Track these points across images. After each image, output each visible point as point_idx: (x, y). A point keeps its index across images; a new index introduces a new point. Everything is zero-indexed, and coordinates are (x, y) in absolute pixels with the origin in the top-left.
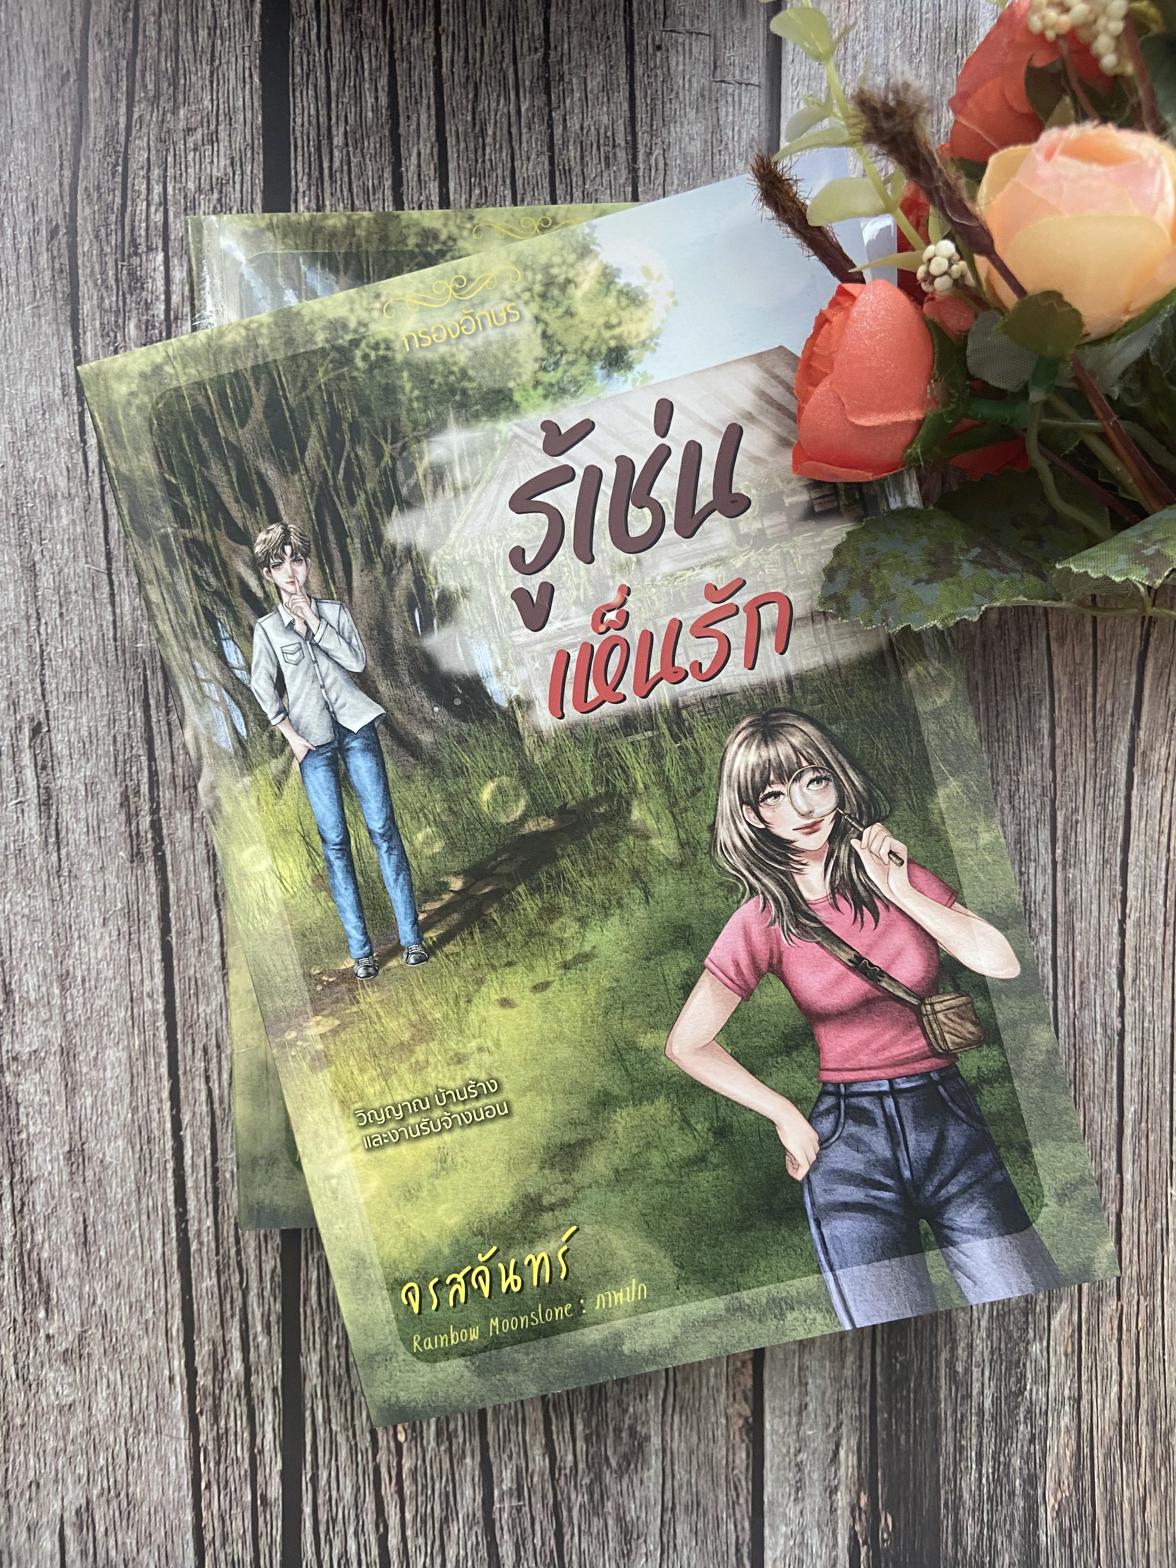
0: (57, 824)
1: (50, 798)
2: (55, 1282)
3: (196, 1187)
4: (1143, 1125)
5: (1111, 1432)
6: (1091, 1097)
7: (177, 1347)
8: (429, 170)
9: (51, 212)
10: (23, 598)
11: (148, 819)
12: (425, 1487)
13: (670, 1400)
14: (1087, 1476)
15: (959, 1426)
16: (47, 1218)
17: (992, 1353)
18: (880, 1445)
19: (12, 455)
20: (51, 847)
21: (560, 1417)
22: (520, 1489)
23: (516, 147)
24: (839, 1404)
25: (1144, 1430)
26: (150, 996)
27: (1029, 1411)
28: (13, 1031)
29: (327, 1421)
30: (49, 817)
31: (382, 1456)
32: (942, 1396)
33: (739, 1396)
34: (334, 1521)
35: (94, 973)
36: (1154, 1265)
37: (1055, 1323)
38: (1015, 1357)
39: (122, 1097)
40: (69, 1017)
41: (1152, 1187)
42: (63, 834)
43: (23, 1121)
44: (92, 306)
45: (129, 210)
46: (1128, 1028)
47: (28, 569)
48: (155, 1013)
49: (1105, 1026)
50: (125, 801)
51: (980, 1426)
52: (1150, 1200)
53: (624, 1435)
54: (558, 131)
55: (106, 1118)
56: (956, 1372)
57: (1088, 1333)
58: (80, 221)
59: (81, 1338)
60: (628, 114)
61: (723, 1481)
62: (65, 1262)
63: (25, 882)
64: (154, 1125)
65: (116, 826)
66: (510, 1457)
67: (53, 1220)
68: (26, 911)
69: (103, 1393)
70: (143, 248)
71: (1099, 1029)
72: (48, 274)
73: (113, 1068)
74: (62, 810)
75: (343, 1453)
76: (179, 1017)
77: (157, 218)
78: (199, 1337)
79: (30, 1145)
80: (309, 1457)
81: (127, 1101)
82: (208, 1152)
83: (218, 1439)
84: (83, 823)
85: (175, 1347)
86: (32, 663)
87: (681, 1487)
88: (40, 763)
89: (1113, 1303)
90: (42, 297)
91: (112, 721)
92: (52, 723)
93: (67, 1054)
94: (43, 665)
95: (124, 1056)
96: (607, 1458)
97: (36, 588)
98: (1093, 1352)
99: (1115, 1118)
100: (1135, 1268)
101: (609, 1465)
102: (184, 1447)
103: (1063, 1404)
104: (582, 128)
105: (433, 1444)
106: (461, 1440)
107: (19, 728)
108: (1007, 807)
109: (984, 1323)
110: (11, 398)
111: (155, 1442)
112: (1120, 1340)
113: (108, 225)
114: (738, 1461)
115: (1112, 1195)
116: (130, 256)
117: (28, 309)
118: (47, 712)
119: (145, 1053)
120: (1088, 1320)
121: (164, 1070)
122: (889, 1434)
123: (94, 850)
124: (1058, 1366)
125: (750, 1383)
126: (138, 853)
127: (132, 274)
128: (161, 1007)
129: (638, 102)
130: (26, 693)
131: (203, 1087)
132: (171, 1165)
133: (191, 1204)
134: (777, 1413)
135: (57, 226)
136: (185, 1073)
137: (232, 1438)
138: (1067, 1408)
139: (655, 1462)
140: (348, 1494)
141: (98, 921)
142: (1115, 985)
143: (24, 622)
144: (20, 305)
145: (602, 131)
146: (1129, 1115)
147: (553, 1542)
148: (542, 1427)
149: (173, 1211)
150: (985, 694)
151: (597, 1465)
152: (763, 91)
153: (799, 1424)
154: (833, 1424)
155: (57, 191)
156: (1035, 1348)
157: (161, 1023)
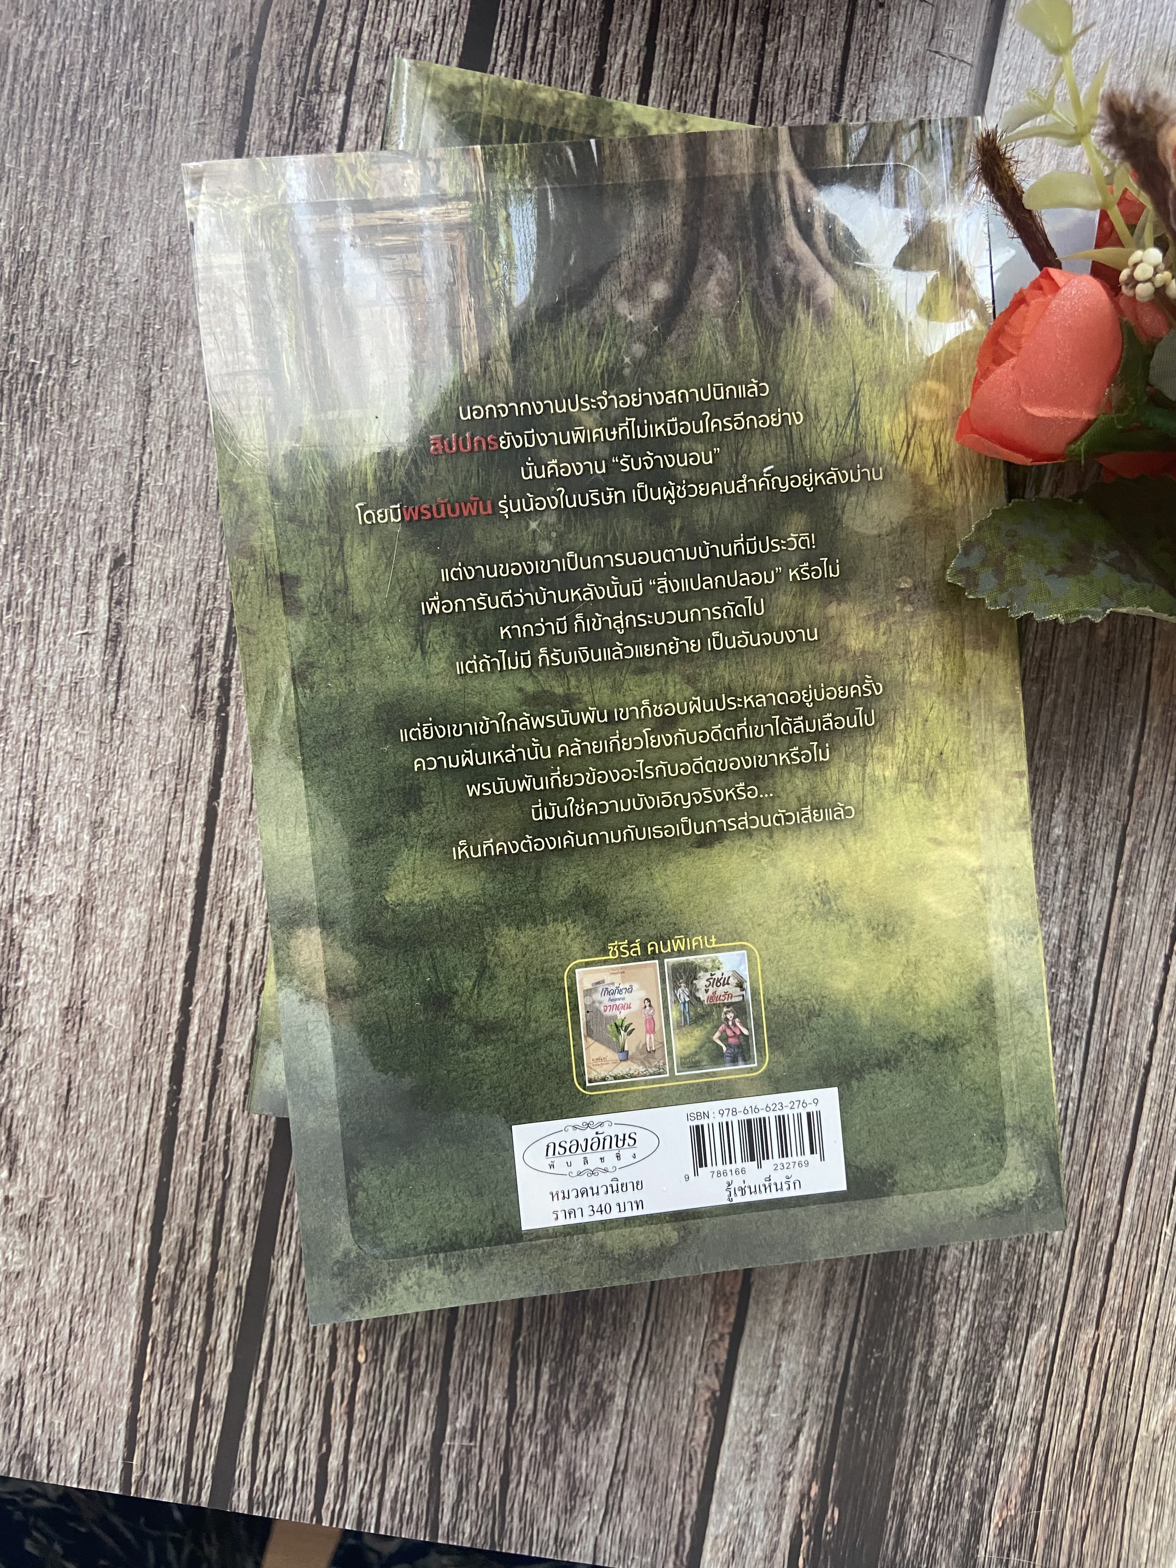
0: (121, 663)
1: (119, 633)
2: (25, 1142)
3: (196, 1067)
4: (1152, 1161)
5: (1065, 1458)
6: (1108, 1126)
7: (144, 1230)
8: (633, 73)
9: (237, 29)
10: (131, 422)
11: (218, 676)
12: (376, 1412)
13: (642, 1363)
14: (1035, 1498)
15: (922, 1428)
16: (29, 1074)
17: (966, 1362)
18: (840, 1438)
19: (148, 271)
20: (110, 686)
21: (527, 1363)
22: (473, 1430)
23: (724, 69)
24: (808, 1391)
25: (1098, 1460)
26: (185, 860)
27: (991, 1426)
28: (31, 871)
29: (288, 1329)
30: (114, 655)
31: (338, 1374)
32: (910, 1398)
33: (711, 1368)
34: (277, 1434)
35: (129, 826)
36: (1136, 1300)
37: (1032, 1343)
38: (988, 1370)
39: (135, 959)
40: (94, 867)
41: (1149, 1222)
42: (126, 675)
43: (24, 967)
44: (261, 135)
45: (319, 45)
46: (1155, 1062)
47: (143, 393)
48: (186, 878)
49: (1133, 1057)
50: (197, 654)
51: (941, 1433)
52: (1145, 1235)
53: (590, 1391)
54: (768, 62)
55: (113, 979)
56: (928, 1377)
57: (1062, 1358)
58: (265, 45)
59: (42, 1205)
60: (839, 62)
61: (679, 1452)
62: (39, 1124)
63: (75, 716)
64: (163, 994)
65: (183, 678)
66: (469, 1396)
67: (35, 1077)
68: (71, 748)
69: (55, 1265)
70: (325, 87)
71: (1127, 1060)
72: (221, 92)
73: (131, 929)
74: (130, 650)
75: (299, 1365)
76: (211, 888)
77: (347, 60)
78: (169, 1223)
79: (26, 994)
80: (261, 1364)
81: (139, 965)
82: (215, 1032)
83: (170, 1331)
84: (148, 668)
85: (142, 1229)
86: (128, 491)
87: (636, 1452)
88: (115, 596)
89: (1091, 1332)
90: (210, 114)
91: (200, 569)
92: (137, 558)
93: (85, 906)
94: (139, 495)
95: (145, 918)
96: (567, 1412)
97: (147, 415)
98: (1063, 1378)
99: (1126, 1149)
100: (1118, 1300)
101: (568, 1419)
102: (132, 1334)
103: (1025, 1424)
104: (792, 65)
105: (392, 1369)
106: (422, 1371)
107: (101, 556)
108: (1080, 824)
109: (963, 1332)
110: (159, 211)
111: (102, 1325)
112: (1090, 1369)
113: (293, 56)
114: (697, 1433)
115: (1110, 1225)
116: (310, 92)
117: (193, 124)
118: (134, 545)
119: (168, 919)
120: (1064, 1344)
121: (184, 940)
122: (851, 1429)
123: (154, 698)
124: (1026, 1387)
125: (724, 1357)
126: (200, 710)
127: (309, 110)
128: (193, 874)
129: (852, 52)
130: (116, 520)
131: (222, 964)
132: (173, 1039)
133: (187, 1083)
134: (745, 1391)
135: (241, 45)
136: (206, 946)
137: (184, 1332)
138: (1028, 1428)
139: (615, 1423)
140: (296, 1408)
141: (145, 773)
142: (1150, 1019)
143: (128, 447)
144: (186, 118)
145: (811, 73)
146: (1140, 1149)
147: (497, 1487)
148: (507, 1371)
149: (166, 1087)
150: (1079, 709)
151: (555, 1417)
152: (974, 70)
153: (765, 1405)
154: (799, 1410)
155: (248, 9)
156: (1009, 1365)
157: (191, 891)
